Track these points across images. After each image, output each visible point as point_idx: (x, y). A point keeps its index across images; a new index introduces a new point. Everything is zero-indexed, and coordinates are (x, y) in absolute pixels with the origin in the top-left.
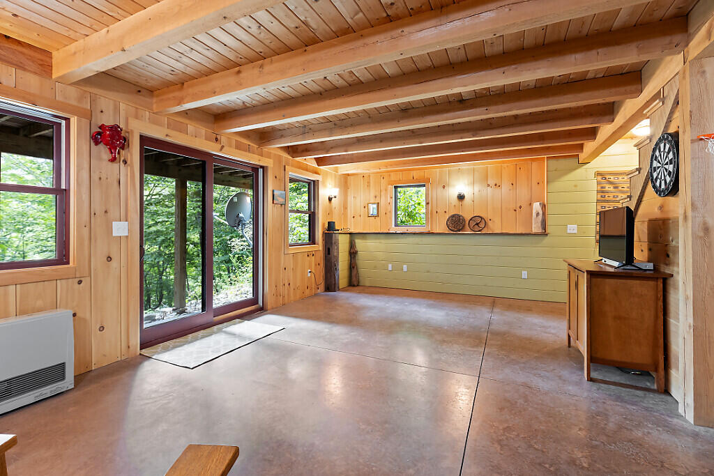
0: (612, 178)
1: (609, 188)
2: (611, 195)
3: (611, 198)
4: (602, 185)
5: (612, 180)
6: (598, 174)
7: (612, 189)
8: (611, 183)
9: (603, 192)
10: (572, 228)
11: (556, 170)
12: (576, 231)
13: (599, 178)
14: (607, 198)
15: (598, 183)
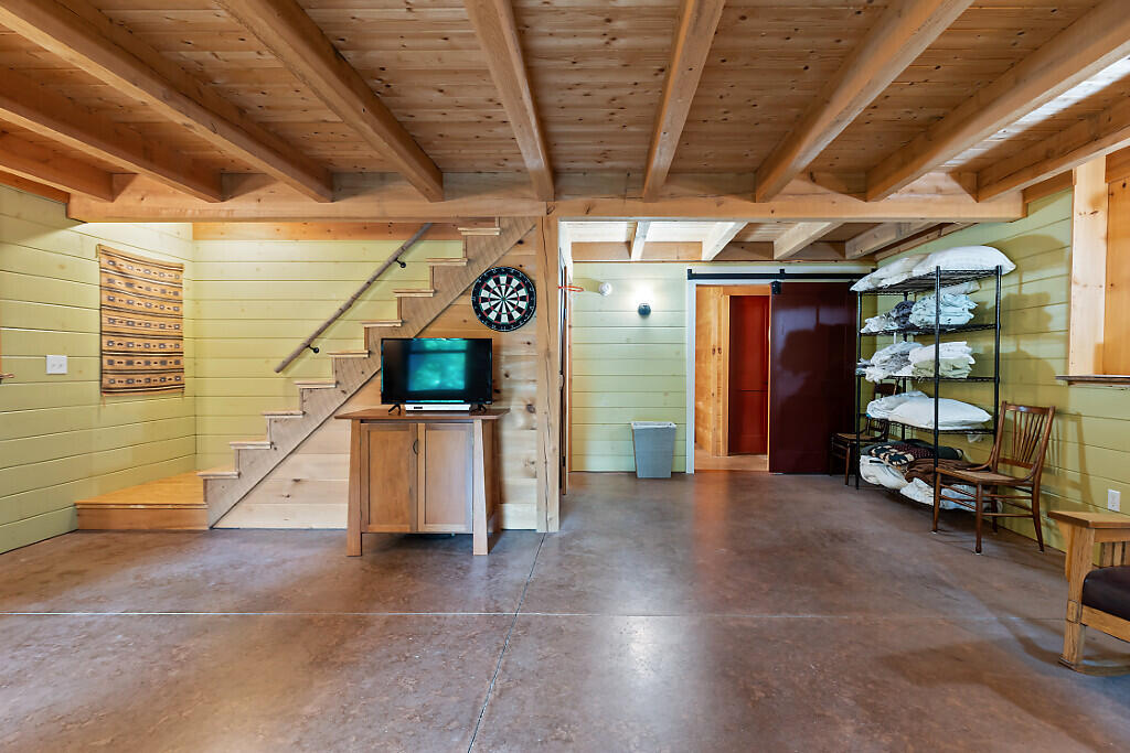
0: (125, 267)
1: (119, 283)
2: (125, 298)
3: (123, 305)
4: (111, 277)
5: (124, 268)
6: (104, 252)
7: (123, 286)
8: (122, 274)
9: (111, 289)
10: (57, 363)
11: (17, 217)
12: (64, 370)
13: (104, 260)
14: (117, 304)
15: (103, 270)
